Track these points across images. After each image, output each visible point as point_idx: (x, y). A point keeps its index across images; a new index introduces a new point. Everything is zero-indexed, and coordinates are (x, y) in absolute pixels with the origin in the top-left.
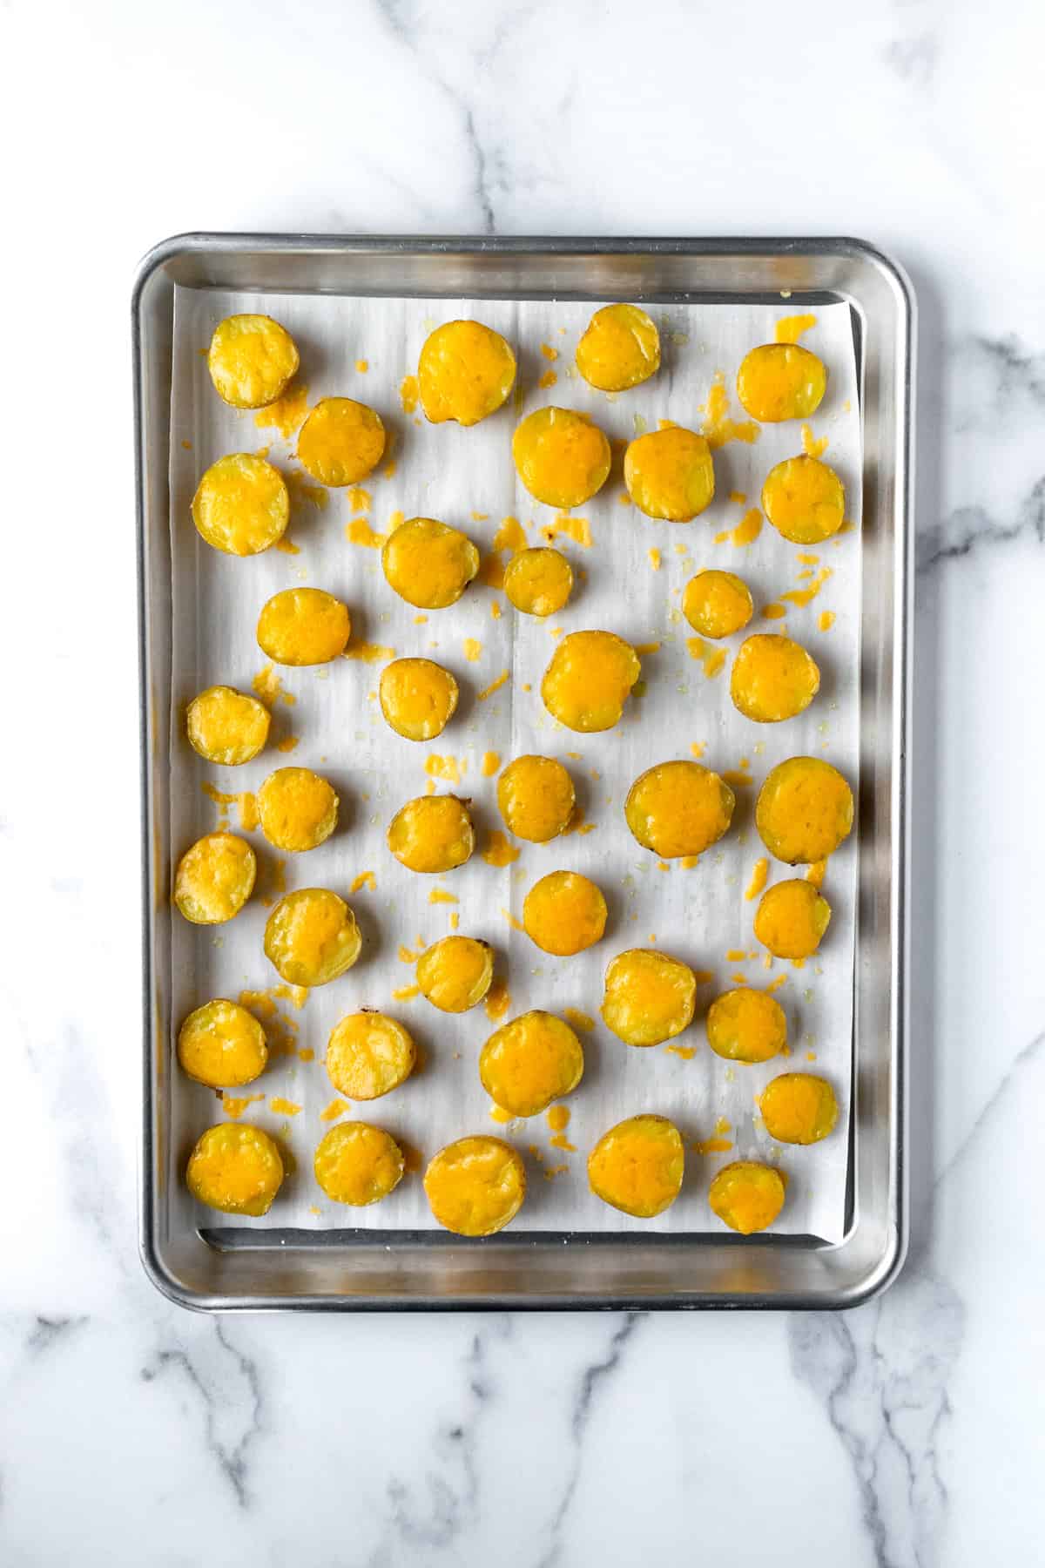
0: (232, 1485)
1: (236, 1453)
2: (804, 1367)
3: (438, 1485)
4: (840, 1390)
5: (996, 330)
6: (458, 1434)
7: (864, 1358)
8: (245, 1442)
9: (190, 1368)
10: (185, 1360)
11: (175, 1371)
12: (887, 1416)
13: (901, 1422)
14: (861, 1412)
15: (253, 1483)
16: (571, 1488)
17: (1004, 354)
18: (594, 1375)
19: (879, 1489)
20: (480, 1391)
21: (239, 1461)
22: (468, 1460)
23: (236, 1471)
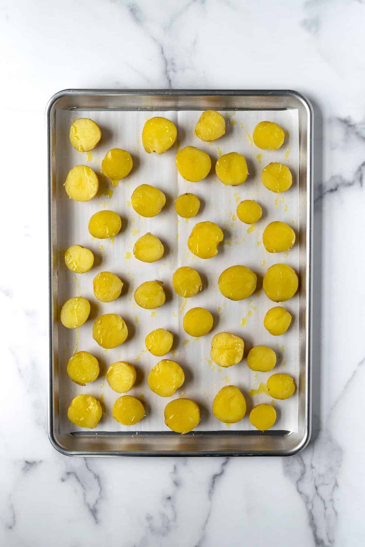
0: (93, 517)
1: (94, 506)
2: (287, 472)
3: (163, 515)
4: (300, 480)
5: (343, 115)
6: (169, 498)
7: (308, 469)
8: (97, 502)
9: (77, 478)
10: (75, 475)
11: (72, 479)
12: (316, 488)
13: (321, 490)
14: (308, 487)
15: (100, 516)
16: (209, 515)
17: (346, 123)
18: (216, 477)
19: (314, 512)
20: (177, 484)
21: (95, 509)
22: (173, 507)
23: (94, 512)
